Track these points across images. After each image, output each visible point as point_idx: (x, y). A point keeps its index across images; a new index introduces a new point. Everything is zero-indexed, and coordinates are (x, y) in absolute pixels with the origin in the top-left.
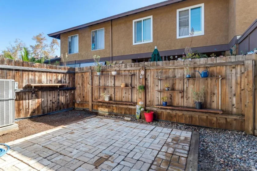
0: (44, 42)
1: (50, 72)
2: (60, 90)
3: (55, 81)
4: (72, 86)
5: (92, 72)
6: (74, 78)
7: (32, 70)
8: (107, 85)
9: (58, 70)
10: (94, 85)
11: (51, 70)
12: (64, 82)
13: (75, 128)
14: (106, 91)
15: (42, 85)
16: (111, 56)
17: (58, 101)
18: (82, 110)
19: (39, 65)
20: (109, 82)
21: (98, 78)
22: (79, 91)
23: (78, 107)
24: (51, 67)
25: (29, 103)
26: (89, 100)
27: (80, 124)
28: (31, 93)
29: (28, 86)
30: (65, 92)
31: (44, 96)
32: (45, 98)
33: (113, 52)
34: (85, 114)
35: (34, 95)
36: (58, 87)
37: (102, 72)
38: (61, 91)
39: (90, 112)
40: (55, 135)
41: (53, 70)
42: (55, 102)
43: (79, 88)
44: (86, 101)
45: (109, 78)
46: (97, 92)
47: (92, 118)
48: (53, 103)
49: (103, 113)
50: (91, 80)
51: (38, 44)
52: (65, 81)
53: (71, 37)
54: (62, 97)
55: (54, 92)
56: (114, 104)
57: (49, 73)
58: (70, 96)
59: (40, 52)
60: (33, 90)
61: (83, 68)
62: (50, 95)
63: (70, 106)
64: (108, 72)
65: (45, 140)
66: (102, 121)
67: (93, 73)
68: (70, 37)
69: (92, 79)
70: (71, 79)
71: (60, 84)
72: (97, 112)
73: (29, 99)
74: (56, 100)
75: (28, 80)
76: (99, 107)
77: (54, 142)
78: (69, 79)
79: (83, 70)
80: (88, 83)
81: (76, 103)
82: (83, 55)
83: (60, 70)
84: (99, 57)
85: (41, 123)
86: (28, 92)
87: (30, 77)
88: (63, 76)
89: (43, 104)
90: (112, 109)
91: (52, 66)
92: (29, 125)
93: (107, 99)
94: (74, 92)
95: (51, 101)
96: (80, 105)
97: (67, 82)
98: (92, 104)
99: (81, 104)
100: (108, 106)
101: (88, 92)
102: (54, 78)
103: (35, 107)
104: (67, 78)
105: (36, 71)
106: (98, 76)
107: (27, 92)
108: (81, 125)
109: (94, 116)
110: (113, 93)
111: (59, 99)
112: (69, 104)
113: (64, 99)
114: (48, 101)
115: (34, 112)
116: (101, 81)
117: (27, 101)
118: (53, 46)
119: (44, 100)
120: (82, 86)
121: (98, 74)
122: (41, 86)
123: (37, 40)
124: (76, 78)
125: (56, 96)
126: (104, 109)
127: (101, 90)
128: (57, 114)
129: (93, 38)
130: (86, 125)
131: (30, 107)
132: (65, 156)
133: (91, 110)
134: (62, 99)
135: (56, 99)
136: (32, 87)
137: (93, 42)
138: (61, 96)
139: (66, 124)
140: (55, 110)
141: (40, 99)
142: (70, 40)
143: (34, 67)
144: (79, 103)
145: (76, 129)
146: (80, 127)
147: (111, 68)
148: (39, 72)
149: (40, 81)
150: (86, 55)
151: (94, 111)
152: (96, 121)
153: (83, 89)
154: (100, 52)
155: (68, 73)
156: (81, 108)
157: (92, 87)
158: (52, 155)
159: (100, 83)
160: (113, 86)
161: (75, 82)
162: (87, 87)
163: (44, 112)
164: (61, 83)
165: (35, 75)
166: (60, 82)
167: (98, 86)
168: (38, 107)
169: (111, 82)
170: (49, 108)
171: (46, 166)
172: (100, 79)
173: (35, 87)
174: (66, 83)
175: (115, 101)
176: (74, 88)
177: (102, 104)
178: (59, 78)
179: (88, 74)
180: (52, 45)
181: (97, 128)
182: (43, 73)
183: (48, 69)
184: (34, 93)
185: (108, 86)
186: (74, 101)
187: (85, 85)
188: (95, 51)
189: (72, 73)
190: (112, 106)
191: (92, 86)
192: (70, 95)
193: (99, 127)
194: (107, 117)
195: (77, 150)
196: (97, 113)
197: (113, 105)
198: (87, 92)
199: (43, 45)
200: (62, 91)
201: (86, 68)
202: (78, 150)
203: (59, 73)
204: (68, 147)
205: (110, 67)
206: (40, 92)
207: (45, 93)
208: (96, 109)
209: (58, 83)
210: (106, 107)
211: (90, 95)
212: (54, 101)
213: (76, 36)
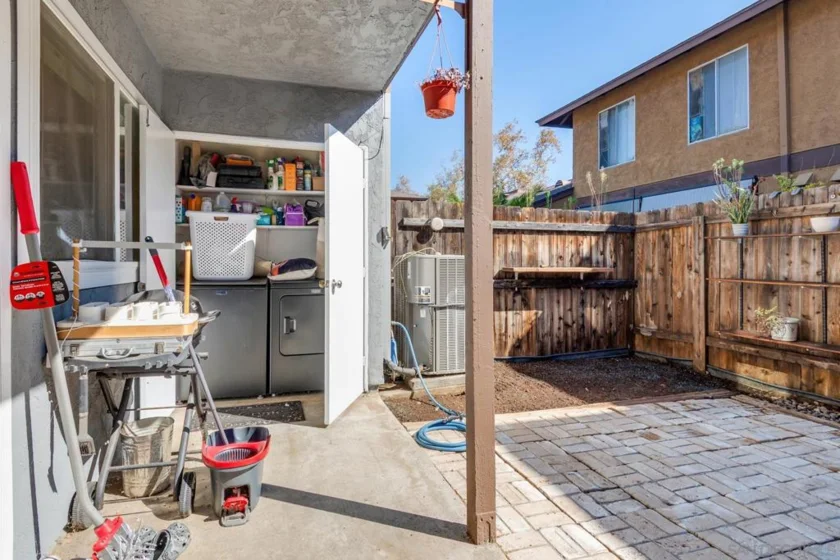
0: (519, 146)
1: (559, 233)
2: (587, 288)
3: (571, 260)
4: (626, 277)
5: (706, 226)
6: (633, 250)
7: (513, 228)
8: (784, 273)
9: (581, 224)
10: (716, 275)
11: (561, 224)
12: (598, 263)
13: (656, 420)
14: (774, 301)
15: (540, 270)
16: (784, 152)
17: (581, 322)
18: (663, 364)
19: (531, 214)
20: (790, 263)
21: (735, 246)
22: (649, 292)
23: (648, 351)
24: (560, 218)
25: (506, 319)
26: (692, 329)
27: (673, 412)
28: (512, 293)
29: (506, 273)
30: (603, 296)
31: (543, 304)
32: (546, 310)
33: (795, 136)
34: (679, 378)
35: (518, 298)
36: (582, 278)
37: (753, 221)
38: (589, 292)
39: (699, 374)
40: (595, 428)
41: (566, 224)
42: (573, 322)
43: (649, 285)
44: (679, 333)
45: (795, 245)
46: (731, 300)
47: (716, 401)
48: (567, 325)
49: (762, 389)
50: (702, 256)
51: (503, 156)
52: (601, 258)
53: (610, 111)
54: (594, 311)
55: (568, 291)
56: (823, 358)
57: (555, 236)
58: (617, 309)
59: (508, 175)
60: (518, 284)
61: (666, 211)
62: (558, 302)
63: (620, 343)
64: (788, 222)
65: (567, 435)
66: (764, 418)
67: (710, 228)
68: (604, 112)
69: (706, 251)
70: (622, 252)
71: (588, 270)
72: (729, 377)
73: (506, 310)
74: (575, 318)
75: (506, 255)
76: (740, 361)
77: (597, 450)
78: (616, 251)
79: (666, 219)
80: (690, 266)
81: (637, 336)
82: (653, 167)
83: (588, 223)
84: (741, 163)
85: (541, 382)
86: (506, 288)
87: (510, 246)
88: (597, 243)
89: (540, 327)
90: (808, 377)
91: (565, 213)
92: (512, 380)
93: (783, 334)
94: (633, 298)
95: (560, 318)
96: (654, 343)
97: (610, 261)
98: (707, 348)
99: (660, 339)
100: (789, 364)
101: (687, 300)
102: (571, 249)
103: (521, 332)
104: (609, 248)
105: (523, 232)
106: (734, 239)
107: (503, 291)
108: (674, 415)
109: (722, 392)
110: (813, 309)
111: (583, 316)
112: (615, 334)
113: (600, 317)
114: (552, 319)
115: (517, 346)
116: (749, 259)
117: (503, 313)
118: (541, 152)
119: (543, 314)
120: (660, 277)
121: (738, 229)
122: (536, 273)
123: (501, 145)
124: (638, 249)
125: (574, 307)
126: (767, 373)
127: (751, 295)
128: (582, 362)
129: (696, 96)
130: (699, 419)
131: (510, 332)
132: (648, 507)
133: (701, 368)
134: (594, 317)
135: (575, 315)
136: (513, 277)
137: (695, 109)
138: (591, 306)
139: (617, 401)
140: (574, 349)
141: (534, 311)
142: (604, 124)
143: (519, 219)
144: (649, 334)
145: (662, 426)
146: (676, 422)
147: (804, 202)
148: (531, 232)
149: (533, 260)
150: (666, 165)
151: (714, 373)
152: (740, 413)
153: (665, 290)
154: (728, 146)
155: (612, 233)
156: (660, 354)
157: (707, 283)
158: (603, 490)
159: (743, 265)
160: (819, 279)
161: (636, 262)
162: (683, 279)
163: (542, 351)
164: (591, 266)
165: (521, 242)
166: (586, 261)
167: (732, 278)
168: (528, 334)
169: (805, 262)
170: (555, 340)
171: (595, 518)
172: (742, 251)
173: (522, 276)
174: (605, 265)
175: (825, 344)
176: (631, 284)
177: (753, 349)
178: (585, 250)
179: (691, 234)
180: (540, 149)
181: (751, 442)
182: (540, 237)
183: (554, 222)
184: (518, 293)
185: (786, 280)
186: (631, 326)
187: (676, 273)
188: (704, 145)
189: (624, 232)
190: (812, 366)
191: (706, 275)
192: (617, 305)
193: (760, 442)
194: (784, 407)
195: (689, 502)
196: (730, 382)
197: (817, 363)
198: (682, 300)
199: (516, 154)
200: (594, 293)
201: (680, 209)
202: (691, 505)
203: (584, 233)
204: (651, 482)
205: (797, 201)
206: (533, 291)
207: (545, 295)
208: (725, 367)
209: (580, 265)
210: (777, 365)
211: (699, 311)
212: (570, 322)
213: (627, 104)
